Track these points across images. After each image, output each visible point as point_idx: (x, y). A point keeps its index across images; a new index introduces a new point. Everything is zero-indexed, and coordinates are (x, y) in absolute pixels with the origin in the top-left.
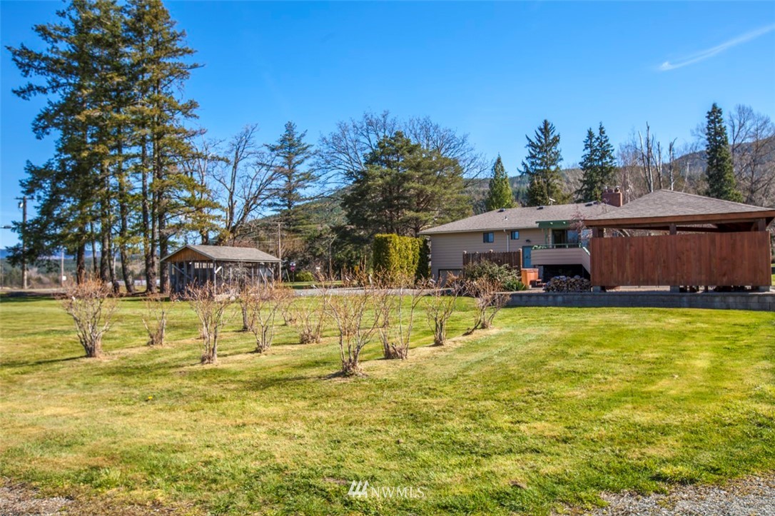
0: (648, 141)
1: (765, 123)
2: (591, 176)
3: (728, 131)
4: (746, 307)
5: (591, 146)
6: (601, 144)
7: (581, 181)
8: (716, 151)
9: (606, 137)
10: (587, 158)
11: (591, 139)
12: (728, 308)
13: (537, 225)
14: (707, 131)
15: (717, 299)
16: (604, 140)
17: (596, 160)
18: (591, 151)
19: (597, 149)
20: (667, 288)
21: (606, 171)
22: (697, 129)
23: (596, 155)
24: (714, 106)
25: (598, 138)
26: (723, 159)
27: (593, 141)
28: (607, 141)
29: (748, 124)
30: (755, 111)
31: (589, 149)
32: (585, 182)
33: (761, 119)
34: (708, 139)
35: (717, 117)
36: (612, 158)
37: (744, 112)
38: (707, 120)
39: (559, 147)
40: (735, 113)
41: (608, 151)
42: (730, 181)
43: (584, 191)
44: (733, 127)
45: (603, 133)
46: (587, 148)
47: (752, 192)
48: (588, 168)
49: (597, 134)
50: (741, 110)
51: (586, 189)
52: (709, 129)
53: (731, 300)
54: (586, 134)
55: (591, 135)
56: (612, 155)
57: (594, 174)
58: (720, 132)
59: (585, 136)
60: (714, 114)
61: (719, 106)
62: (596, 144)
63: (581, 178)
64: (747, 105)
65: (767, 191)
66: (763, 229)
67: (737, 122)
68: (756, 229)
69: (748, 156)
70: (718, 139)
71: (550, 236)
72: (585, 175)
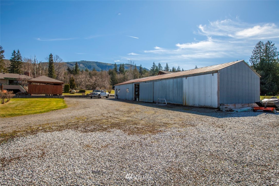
0: (35, 59)
1: (62, 60)
2: (14, 64)
3: (54, 60)
4: (58, 98)
5: (14, 55)
6: (18, 55)
7: (10, 65)
8: (51, 64)
9: (20, 54)
10: (13, 59)
11: (15, 53)
12: (55, 98)
13: (4, 78)
14: (49, 59)
15: (54, 97)
16: (19, 54)
17: (16, 60)
18: (14, 57)
19: (16, 57)
20: (45, 95)
21: (19, 63)
22: (46, 58)
23: (16, 58)
24: (51, 54)
25: (17, 54)
26: (52, 67)
27: (15, 54)
28: (20, 55)
29: (58, 59)
30: (60, 57)
31: (14, 56)
32: (11, 65)
33: (61, 59)
34: (49, 61)
35: (51, 57)
36: (21, 60)
37: (57, 57)
38: (49, 57)
39: (4, 54)
40: (55, 56)
41: (20, 58)
42: (53, 72)
43: (11, 68)
44: (55, 59)
45: (19, 52)
46: (13, 55)
47: (58, 75)
48: (13, 61)
49: (17, 52)
50: (57, 56)
51: (12, 67)
52: (50, 59)
53: (56, 97)
54: (13, 51)
55: (14, 52)
56: (21, 59)
57: (15, 64)
58: (52, 60)
59: (13, 52)
60: (51, 56)
61: (52, 54)
62: (16, 55)
63: (10, 64)
64: (58, 55)
65: (61, 75)
66: (62, 85)
67: (56, 59)
68: (61, 85)
69: (58, 66)
70: (52, 62)
71: (8, 81)
72: (11, 63)
